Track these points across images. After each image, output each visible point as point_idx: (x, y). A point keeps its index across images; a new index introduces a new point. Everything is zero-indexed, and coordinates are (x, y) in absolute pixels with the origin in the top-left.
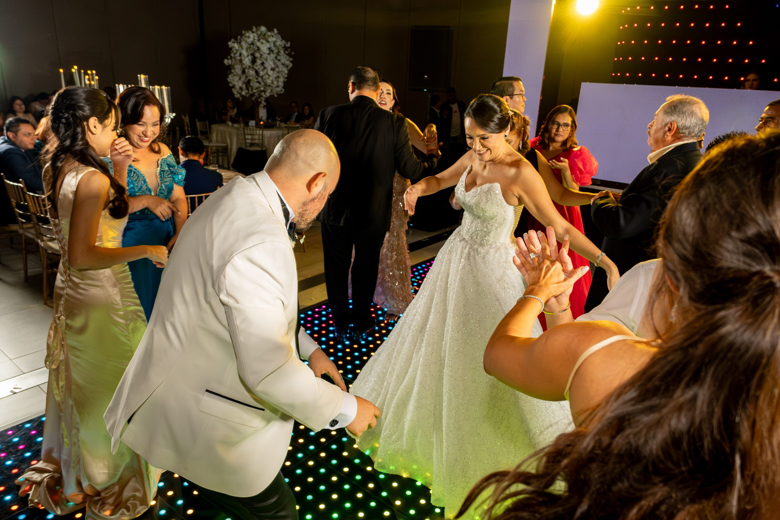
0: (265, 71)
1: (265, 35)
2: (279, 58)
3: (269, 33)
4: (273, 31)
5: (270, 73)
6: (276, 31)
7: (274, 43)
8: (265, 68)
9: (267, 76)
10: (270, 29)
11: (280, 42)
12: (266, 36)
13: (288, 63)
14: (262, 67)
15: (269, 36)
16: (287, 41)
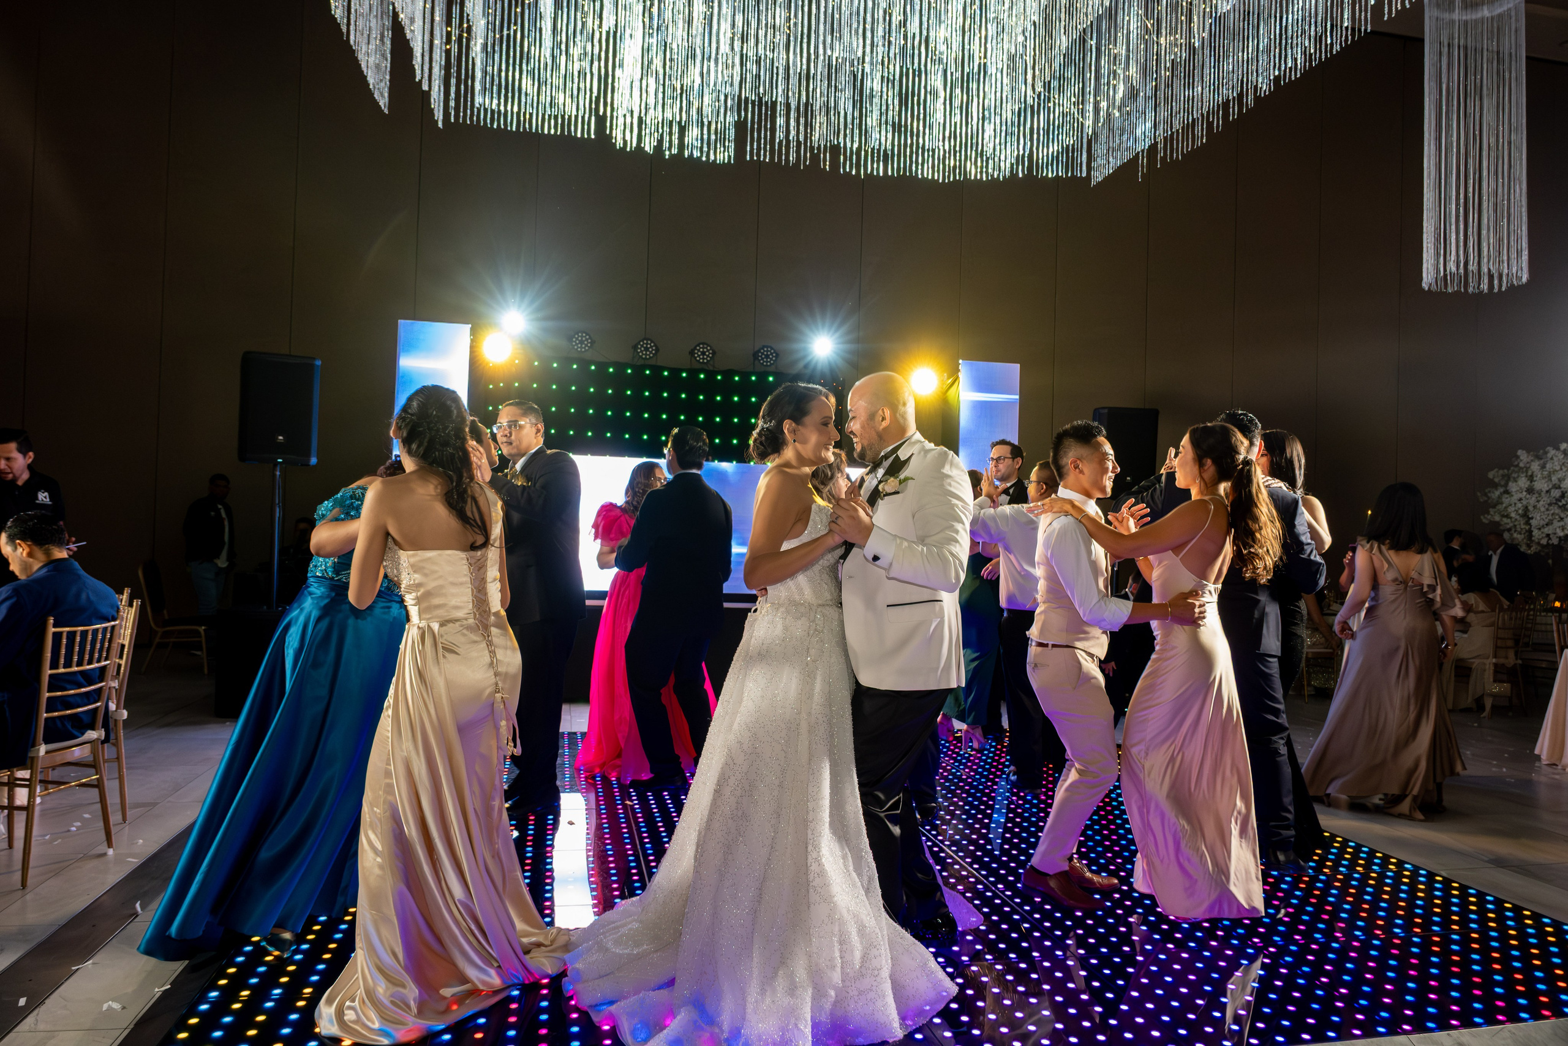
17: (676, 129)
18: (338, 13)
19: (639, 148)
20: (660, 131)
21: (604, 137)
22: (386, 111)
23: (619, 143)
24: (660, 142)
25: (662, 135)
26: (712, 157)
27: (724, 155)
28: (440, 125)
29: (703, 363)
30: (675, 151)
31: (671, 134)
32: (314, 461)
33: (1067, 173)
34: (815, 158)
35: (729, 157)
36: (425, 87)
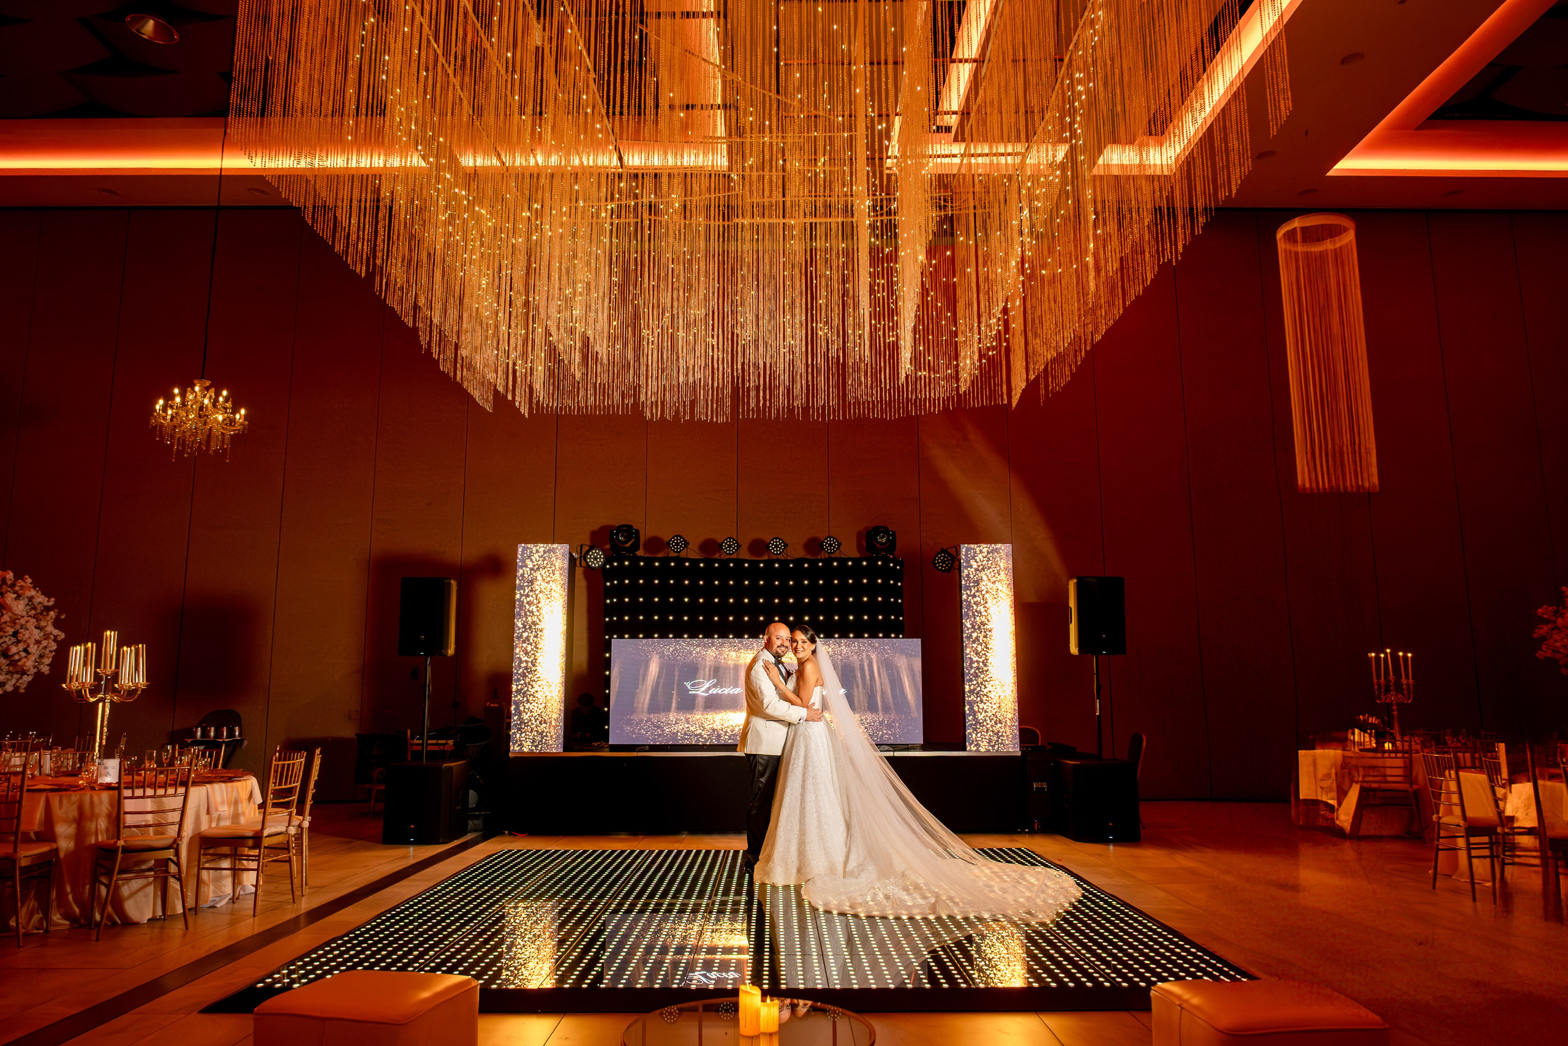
0: (21, 646)
1: (13, 585)
2: (43, 624)
3: (20, 583)
4: (24, 581)
5: (33, 649)
6: (29, 580)
7: (31, 599)
8: (19, 641)
9: (23, 654)
10: (18, 576)
11: (40, 599)
12: (17, 588)
13: (56, 632)
14: (13, 639)
15: (22, 587)
16: (49, 598)
17: (688, 403)
18: (445, 367)
19: (663, 418)
20: (677, 405)
21: (637, 414)
22: (491, 412)
25: (678, 408)
26: (715, 419)
27: (720, 418)
28: (526, 415)
29: (777, 554)
31: (684, 407)
32: (451, 651)
33: (991, 402)
34: (791, 411)
36: (510, 398)
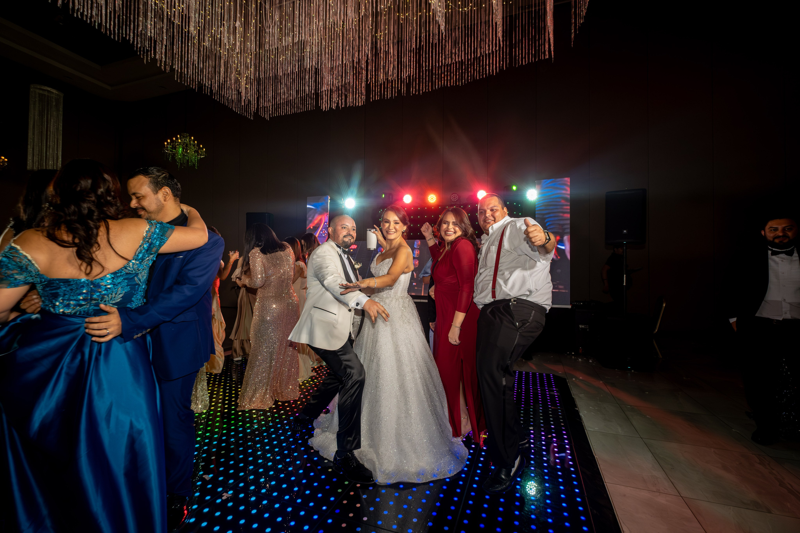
17: (343, 97)
19: (331, 108)
20: (338, 99)
21: (318, 107)
22: (252, 118)
23: (324, 109)
24: (338, 104)
25: (339, 100)
26: (357, 105)
27: (360, 103)
30: (343, 106)
31: (341, 100)
35: (363, 102)
